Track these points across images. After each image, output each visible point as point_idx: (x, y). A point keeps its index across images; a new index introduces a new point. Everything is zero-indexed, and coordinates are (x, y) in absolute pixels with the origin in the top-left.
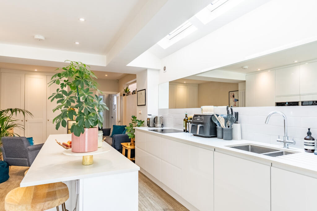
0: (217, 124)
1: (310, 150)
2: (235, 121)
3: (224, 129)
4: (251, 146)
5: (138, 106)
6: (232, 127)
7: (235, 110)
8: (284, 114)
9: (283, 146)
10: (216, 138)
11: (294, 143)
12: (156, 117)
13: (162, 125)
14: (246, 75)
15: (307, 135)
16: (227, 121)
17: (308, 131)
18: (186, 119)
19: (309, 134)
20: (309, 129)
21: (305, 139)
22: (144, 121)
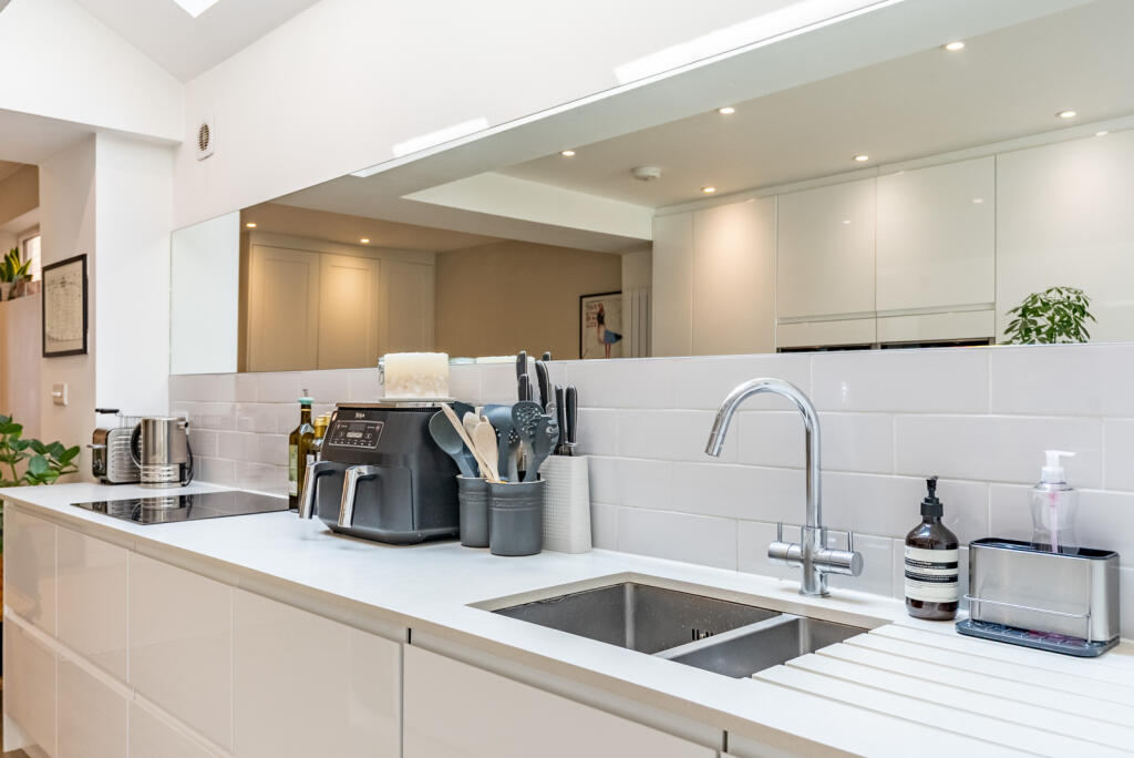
0: (462, 463)
1: (933, 604)
2: (555, 440)
3: (495, 490)
4: (637, 587)
5: (46, 355)
6: (539, 476)
7: (562, 373)
8: (808, 400)
9: (799, 585)
10: (458, 544)
11: (853, 567)
12: (146, 422)
13: (182, 467)
14: (656, 216)
15: (921, 518)
16: (515, 445)
17: (927, 495)
18: (302, 432)
19: (932, 509)
20: (931, 484)
21: (913, 541)
22: (76, 450)
